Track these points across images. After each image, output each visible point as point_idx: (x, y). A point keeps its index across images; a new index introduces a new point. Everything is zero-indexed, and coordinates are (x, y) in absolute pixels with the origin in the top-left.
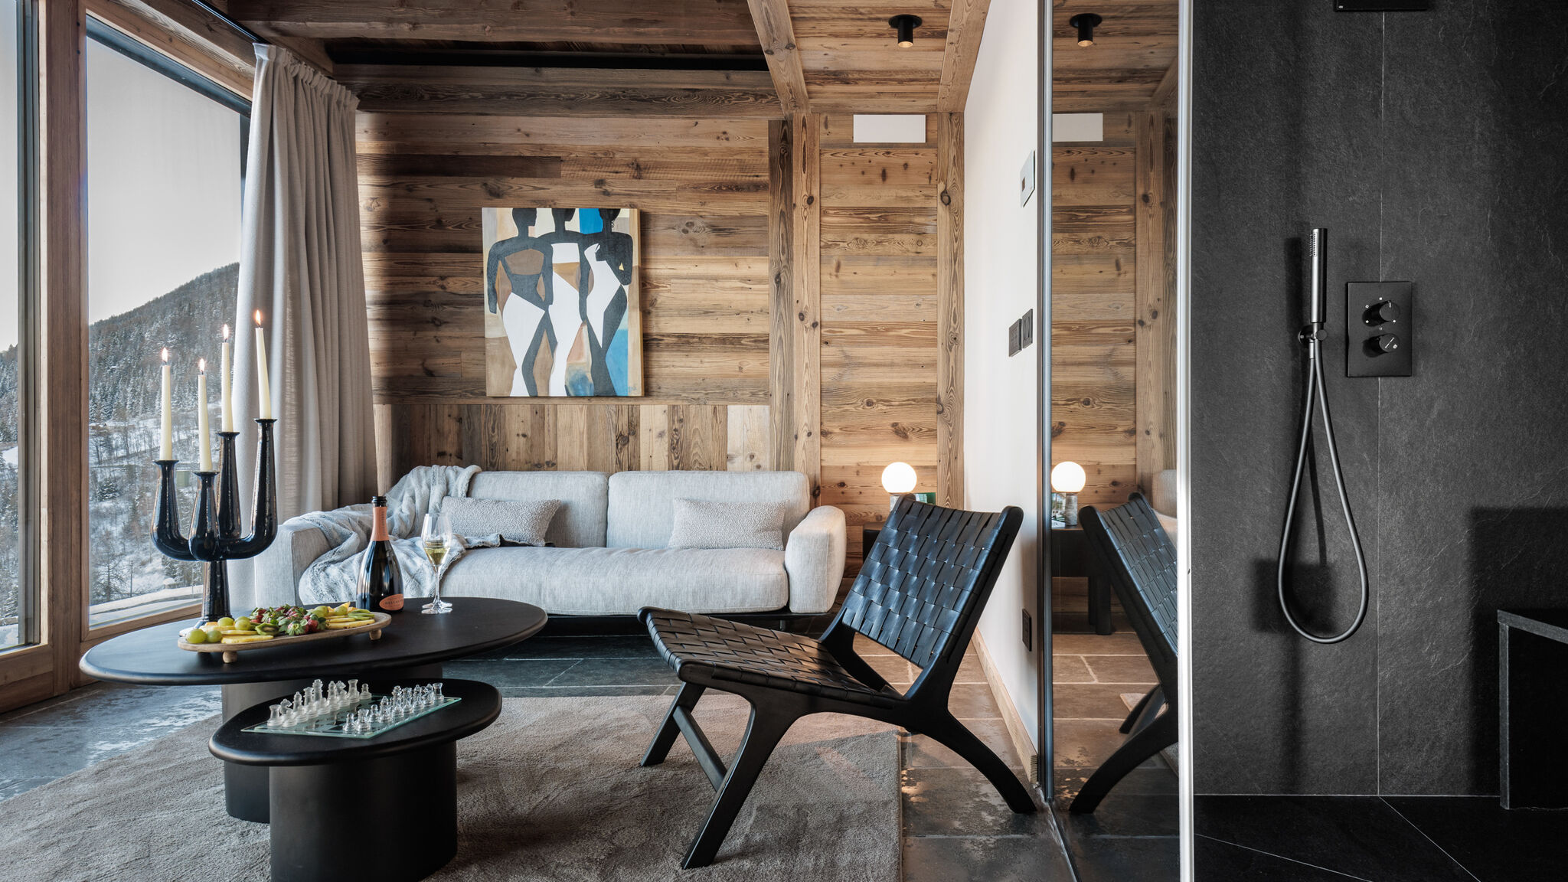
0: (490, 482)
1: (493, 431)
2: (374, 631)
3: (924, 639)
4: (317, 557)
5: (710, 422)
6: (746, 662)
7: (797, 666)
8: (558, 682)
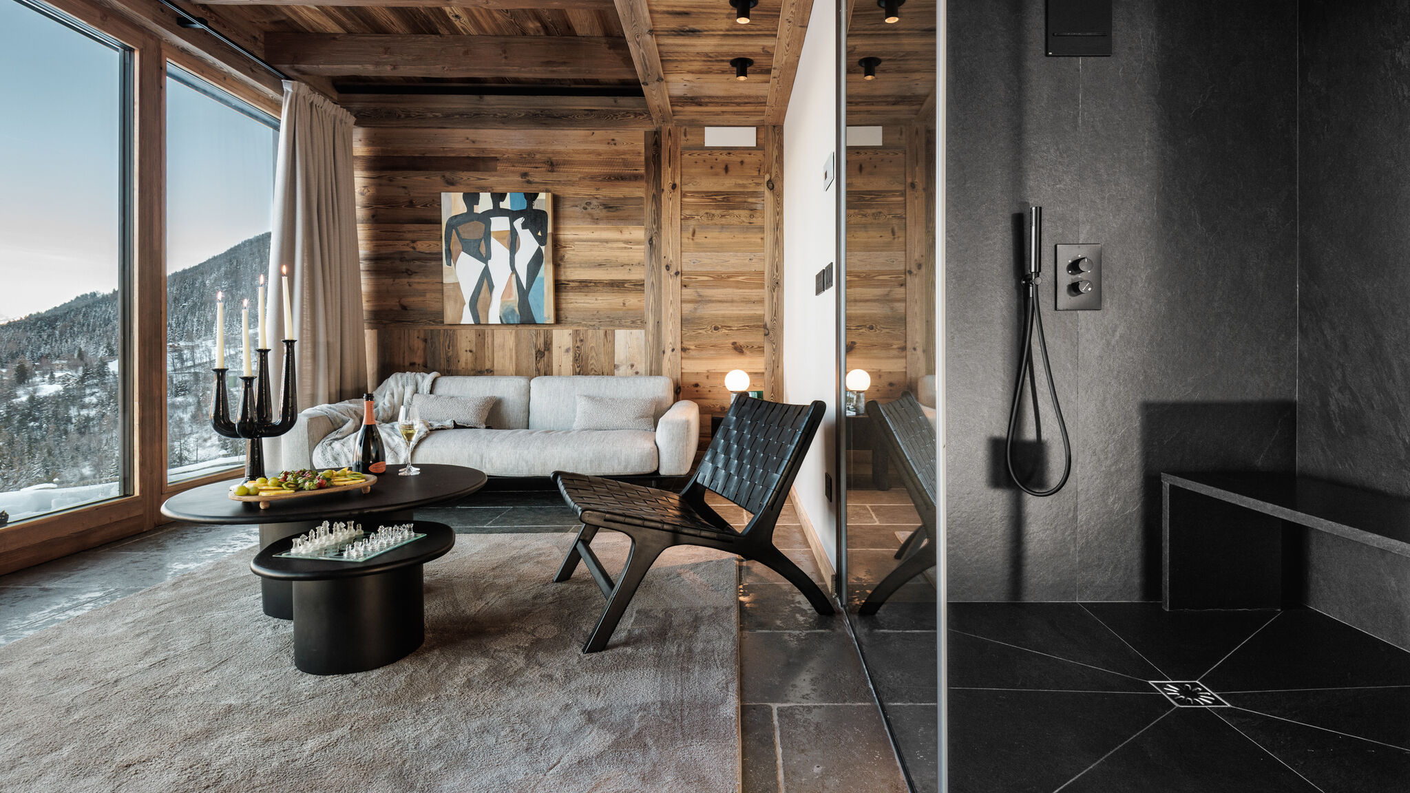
0: (447, 383)
1: (449, 348)
2: (365, 488)
3: (755, 494)
4: (325, 436)
5: (601, 341)
6: (628, 510)
7: (664, 512)
8: (494, 524)
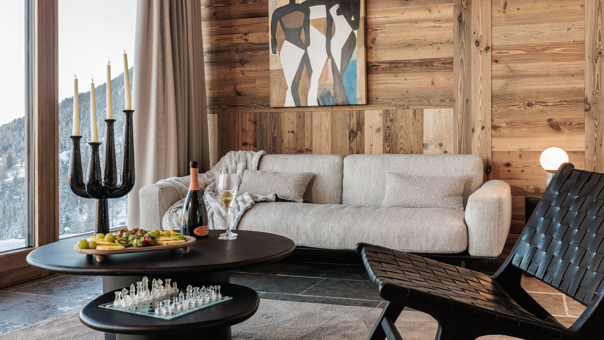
0: (271, 161)
1: (274, 129)
2: (185, 247)
3: (586, 282)
4: (172, 204)
5: (411, 121)
7: (475, 295)
8: (308, 293)
